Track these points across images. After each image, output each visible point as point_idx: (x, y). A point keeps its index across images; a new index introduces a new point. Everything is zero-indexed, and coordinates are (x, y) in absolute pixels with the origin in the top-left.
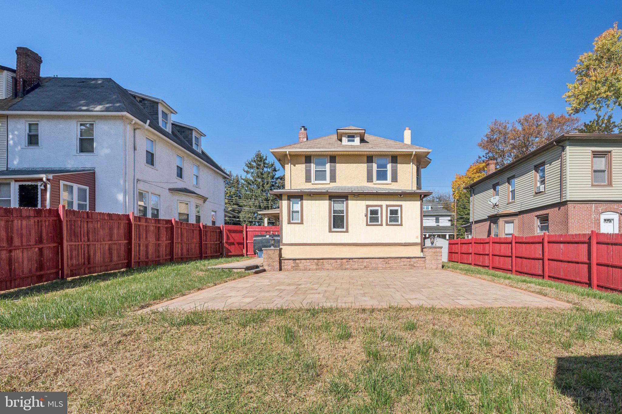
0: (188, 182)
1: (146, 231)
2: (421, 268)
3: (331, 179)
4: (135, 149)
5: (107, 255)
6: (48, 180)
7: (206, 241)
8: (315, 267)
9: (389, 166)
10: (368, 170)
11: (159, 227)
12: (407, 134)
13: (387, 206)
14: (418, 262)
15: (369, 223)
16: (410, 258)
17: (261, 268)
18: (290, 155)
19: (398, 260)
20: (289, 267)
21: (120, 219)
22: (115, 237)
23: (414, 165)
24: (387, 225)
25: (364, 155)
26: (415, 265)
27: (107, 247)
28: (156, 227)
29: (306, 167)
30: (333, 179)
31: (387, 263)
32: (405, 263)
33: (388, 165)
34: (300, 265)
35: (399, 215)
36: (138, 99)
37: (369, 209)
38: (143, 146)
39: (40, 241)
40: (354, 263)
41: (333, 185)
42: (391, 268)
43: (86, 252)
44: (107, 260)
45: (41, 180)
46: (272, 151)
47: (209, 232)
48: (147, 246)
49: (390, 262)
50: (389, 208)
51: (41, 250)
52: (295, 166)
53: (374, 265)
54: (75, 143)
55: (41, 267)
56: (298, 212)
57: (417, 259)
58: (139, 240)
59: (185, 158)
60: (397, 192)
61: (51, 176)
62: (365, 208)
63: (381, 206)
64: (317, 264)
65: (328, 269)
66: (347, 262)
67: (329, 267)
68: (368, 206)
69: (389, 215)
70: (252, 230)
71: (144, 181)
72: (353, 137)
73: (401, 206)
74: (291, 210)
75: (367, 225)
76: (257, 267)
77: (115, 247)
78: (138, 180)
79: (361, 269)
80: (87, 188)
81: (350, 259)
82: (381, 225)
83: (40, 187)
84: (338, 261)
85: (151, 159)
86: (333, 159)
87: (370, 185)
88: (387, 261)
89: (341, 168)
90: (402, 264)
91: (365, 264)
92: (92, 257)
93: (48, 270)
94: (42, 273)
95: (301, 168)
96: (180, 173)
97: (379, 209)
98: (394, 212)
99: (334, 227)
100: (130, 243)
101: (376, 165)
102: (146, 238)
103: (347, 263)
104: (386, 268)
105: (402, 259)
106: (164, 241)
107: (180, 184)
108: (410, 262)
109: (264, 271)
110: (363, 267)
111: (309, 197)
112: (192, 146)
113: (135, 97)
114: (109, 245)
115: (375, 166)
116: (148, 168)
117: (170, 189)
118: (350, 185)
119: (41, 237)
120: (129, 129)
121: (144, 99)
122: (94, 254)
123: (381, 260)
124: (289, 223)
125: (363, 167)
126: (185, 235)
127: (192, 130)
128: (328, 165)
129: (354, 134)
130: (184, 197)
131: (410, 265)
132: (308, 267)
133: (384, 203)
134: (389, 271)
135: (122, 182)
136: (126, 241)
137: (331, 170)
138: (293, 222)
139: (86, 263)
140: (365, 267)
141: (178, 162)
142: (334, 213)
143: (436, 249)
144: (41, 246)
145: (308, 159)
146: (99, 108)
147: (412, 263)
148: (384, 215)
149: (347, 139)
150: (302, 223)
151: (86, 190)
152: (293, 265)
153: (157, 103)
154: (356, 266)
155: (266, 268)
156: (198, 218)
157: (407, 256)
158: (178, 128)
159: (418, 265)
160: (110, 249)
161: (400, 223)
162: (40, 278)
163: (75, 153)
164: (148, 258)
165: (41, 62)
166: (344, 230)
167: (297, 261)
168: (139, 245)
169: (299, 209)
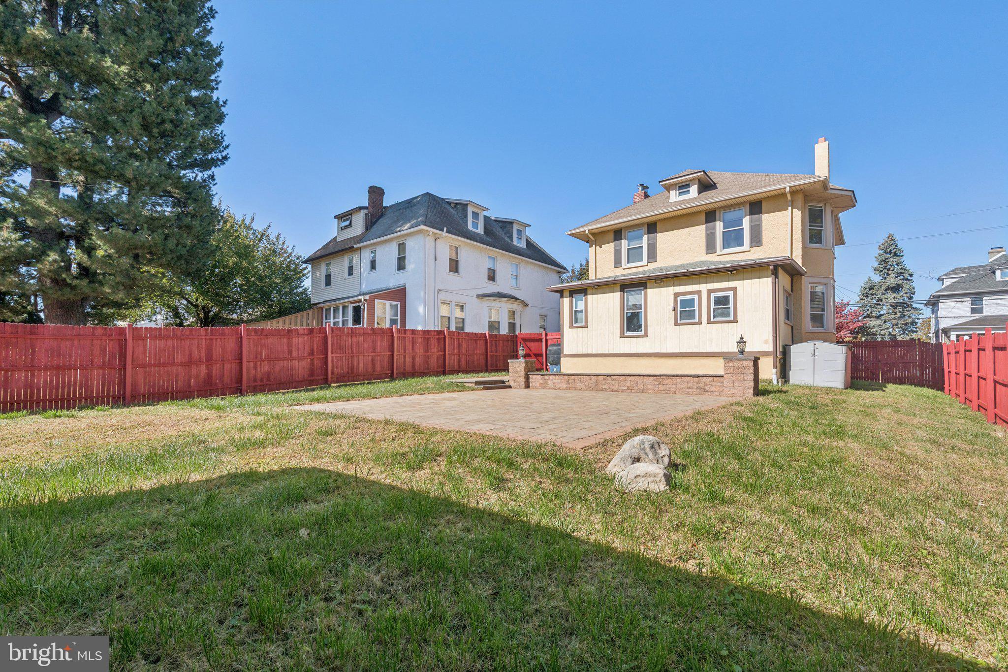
0: (503, 284)
1: (413, 343)
2: (718, 394)
3: (649, 258)
4: (436, 260)
5: (370, 366)
6: (365, 300)
7: (496, 352)
8: (565, 386)
9: (746, 222)
10: (707, 235)
11: (428, 339)
12: (821, 150)
13: (710, 292)
14: (713, 383)
15: (679, 322)
16: (698, 376)
17: (507, 384)
18: (593, 234)
19: (679, 380)
20: (537, 385)
21: (383, 333)
22: (378, 349)
23: (795, 211)
24: (709, 322)
25: (701, 212)
26: (707, 388)
27: (370, 358)
28: (424, 338)
29: (615, 246)
30: (652, 257)
31: (660, 383)
32: (690, 385)
33: (744, 220)
34: (549, 382)
35: (731, 305)
36: (453, 205)
37: (679, 299)
38: (445, 254)
39: (312, 353)
40: (613, 382)
41: (652, 266)
42: (667, 391)
43: (350, 362)
44: (370, 370)
45: (360, 301)
46: (569, 233)
47: (501, 342)
48: (414, 358)
49: (665, 382)
50: (713, 295)
51: (312, 360)
52: (601, 247)
53: (641, 386)
54: (395, 262)
55: (312, 373)
56: (581, 311)
57: (711, 379)
58: (405, 352)
59: (499, 258)
60: (722, 266)
61: (367, 297)
62: (671, 298)
63: (699, 293)
64: (568, 382)
65: (581, 390)
66: (604, 379)
67: (581, 386)
68: (677, 295)
69: (712, 306)
70: (552, 337)
71: (446, 291)
72: (688, 186)
73: (734, 289)
74: (574, 309)
75: (676, 324)
76: (503, 382)
77: (377, 358)
78: (439, 291)
79: (623, 391)
80: (399, 304)
81: (608, 376)
82: (700, 323)
83: (362, 307)
84: (593, 378)
85: (454, 266)
86: (652, 227)
87: (712, 258)
88: (661, 380)
89: (664, 239)
90: (685, 385)
91: (628, 384)
92: (355, 367)
93: (318, 376)
94: (312, 378)
95: (608, 249)
96: (492, 277)
97: (696, 297)
98: (722, 301)
99: (629, 330)
100: (393, 355)
101: (722, 223)
102: (413, 349)
103: (604, 382)
104: (659, 391)
105: (684, 378)
106: (435, 352)
107: (492, 288)
108: (698, 383)
109: (510, 387)
110: (626, 388)
111: (594, 291)
112: (512, 240)
113: (449, 203)
114: (372, 356)
115: (719, 226)
116: (453, 276)
117: (478, 296)
118: (678, 263)
119: (312, 350)
120: (430, 241)
121: (457, 204)
122: (358, 364)
123: (652, 379)
124: (571, 326)
125: (699, 231)
126: (464, 346)
127: (512, 223)
128: (645, 238)
129: (688, 181)
130: (494, 303)
131: (698, 388)
132: (558, 386)
133: (704, 288)
134: (665, 395)
135: (422, 294)
136: (389, 353)
137: (649, 245)
138: (577, 325)
139: (350, 371)
140: (628, 388)
141: (488, 264)
142: (628, 309)
143: (741, 362)
144: (312, 357)
145: (618, 234)
146: (408, 225)
147: (702, 385)
148: (704, 307)
149: (677, 192)
150: (586, 326)
151: (397, 306)
152: (541, 382)
153: (467, 205)
154: (616, 387)
155: (512, 384)
156: (512, 326)
157: (693, 373)
158: (500, 224)
159: (713, 389)
160: (373, 360)
161: (732, 318)
162: (311, 383)
163: (394, 272)
164: (415, 369)
165: (384, 194)
166: (642, 333)
167: (546, 377)
168: (405, 357)
169: (583, 308)
